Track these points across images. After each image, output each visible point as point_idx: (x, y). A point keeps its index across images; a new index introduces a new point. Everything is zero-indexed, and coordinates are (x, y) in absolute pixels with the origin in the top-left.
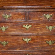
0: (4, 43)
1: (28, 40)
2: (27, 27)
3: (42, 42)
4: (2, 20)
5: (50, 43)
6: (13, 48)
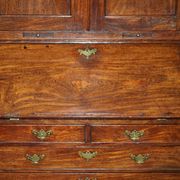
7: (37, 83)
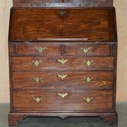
0: (37, 80)
1: (64, 76)
2: (63, 62)
3: (79, 78)
4: (36, 53)
5: (88, 79)
6: (46, 85)
7: (38, 26)
